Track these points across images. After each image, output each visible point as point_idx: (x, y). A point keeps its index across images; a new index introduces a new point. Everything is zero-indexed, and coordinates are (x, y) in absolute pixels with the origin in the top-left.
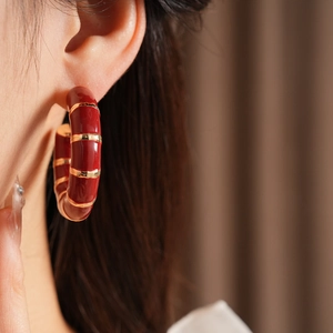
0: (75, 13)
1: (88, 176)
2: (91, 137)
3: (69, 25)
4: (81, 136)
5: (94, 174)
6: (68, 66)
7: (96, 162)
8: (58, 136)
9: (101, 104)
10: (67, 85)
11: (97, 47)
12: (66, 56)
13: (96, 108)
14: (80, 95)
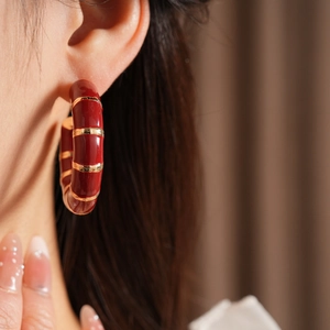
0: (78, 5)
2: (93, 131)
3: (72, 18)
4: (83, 130)
5: (97, 168)
7: (98, 156)
8: (63, 130)
9: (103, 98)
10: (71, 79)
11: (100, 40)
12: (69, 49)
13: (98, 101)
14: (83, 88)
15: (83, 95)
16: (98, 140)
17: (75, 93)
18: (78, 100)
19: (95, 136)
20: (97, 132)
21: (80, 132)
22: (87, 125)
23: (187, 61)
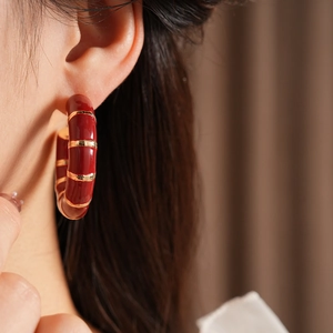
0: (76, 24)
1: (84, 180)
2: (87, 143)
3: (70, 37)
4: (78, 142)
5: (89, 177)
6: (68, 75)
7: (91, 166)
8: (59, 139)
11: (96, 57)
12: (67, 65)
13: (93, 116)
14: (79, 102)
15: (79, 109)
16: (92, 151)
17: (71, 107)
18: (74, 113)
19: (89, 148)
20: (91, 144)
21: (75, 143)
22: (82, 137)
23: (185, 80)
